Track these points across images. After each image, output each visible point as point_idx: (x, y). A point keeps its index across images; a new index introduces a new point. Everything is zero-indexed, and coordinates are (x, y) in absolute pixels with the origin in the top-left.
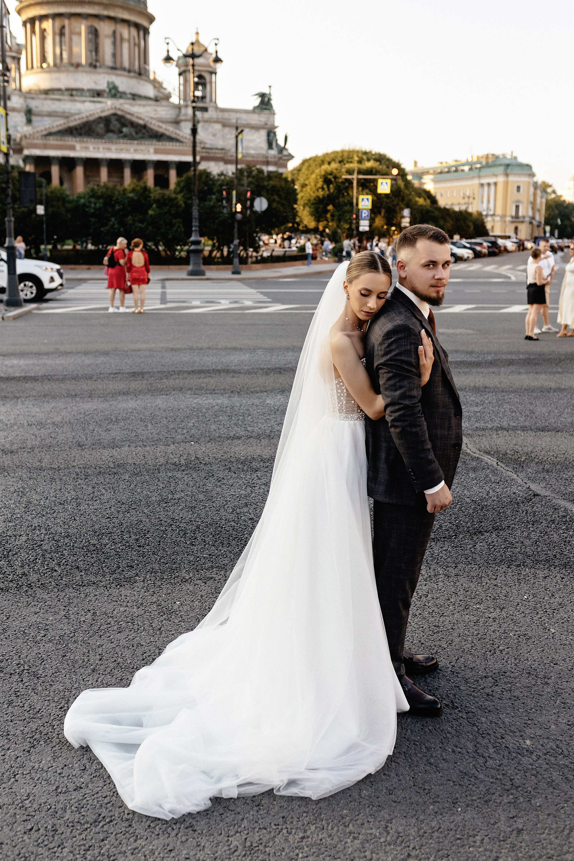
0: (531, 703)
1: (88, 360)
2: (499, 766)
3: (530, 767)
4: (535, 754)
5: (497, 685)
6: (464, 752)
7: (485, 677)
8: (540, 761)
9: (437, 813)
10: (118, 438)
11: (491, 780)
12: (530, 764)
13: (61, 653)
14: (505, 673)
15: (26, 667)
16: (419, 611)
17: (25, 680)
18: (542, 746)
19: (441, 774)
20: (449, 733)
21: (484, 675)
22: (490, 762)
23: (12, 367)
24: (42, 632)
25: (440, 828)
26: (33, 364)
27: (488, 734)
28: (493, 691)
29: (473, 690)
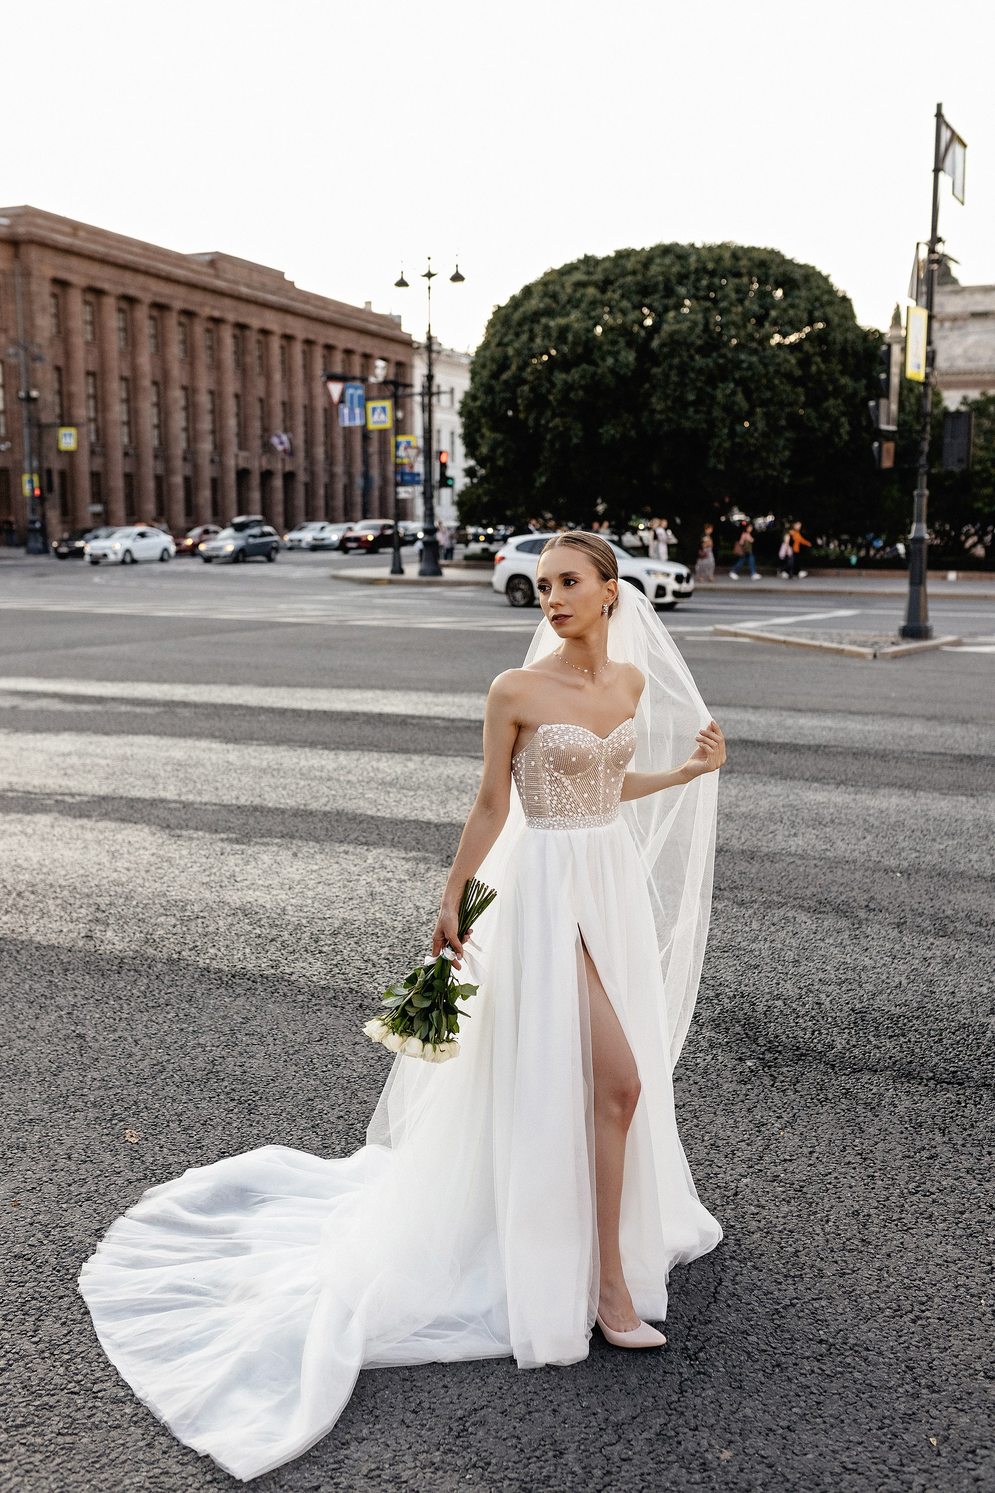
0: (832, 1408)
1: (918, 728)
2: (624, 1460)
3: (668, 1484)
4: (704, 1474)
5: (818, 1361)
6: (601, 1417)
7: (821, 1342)
8: (696, 1487)
9: (434, 1464)
10: (793, 849)
11: (576, 1469)
12: (674, 1483)
13: (311, 1096)
14: (867, 1349)
15: (257, 1098)
16: (872, 1211)
17: (236, 1111)
18: (742, 1470)
19: (517, 1425)
20: (624, 1383)
21: (824, 1337)
22: (618, 1447)
23: (789, 728)
24: (330, 1066)
25: (406, 1482)
26: (823, 728)
27: (682, 1413)
28: (796, 1364)
29: (764, 1347)
